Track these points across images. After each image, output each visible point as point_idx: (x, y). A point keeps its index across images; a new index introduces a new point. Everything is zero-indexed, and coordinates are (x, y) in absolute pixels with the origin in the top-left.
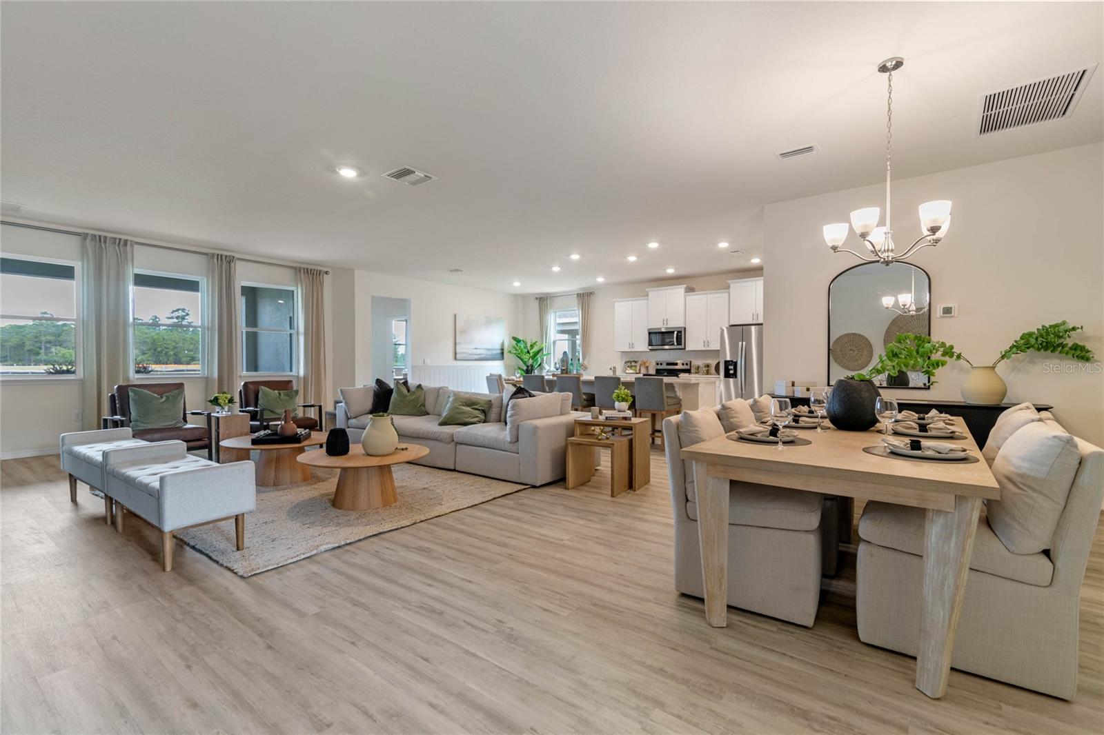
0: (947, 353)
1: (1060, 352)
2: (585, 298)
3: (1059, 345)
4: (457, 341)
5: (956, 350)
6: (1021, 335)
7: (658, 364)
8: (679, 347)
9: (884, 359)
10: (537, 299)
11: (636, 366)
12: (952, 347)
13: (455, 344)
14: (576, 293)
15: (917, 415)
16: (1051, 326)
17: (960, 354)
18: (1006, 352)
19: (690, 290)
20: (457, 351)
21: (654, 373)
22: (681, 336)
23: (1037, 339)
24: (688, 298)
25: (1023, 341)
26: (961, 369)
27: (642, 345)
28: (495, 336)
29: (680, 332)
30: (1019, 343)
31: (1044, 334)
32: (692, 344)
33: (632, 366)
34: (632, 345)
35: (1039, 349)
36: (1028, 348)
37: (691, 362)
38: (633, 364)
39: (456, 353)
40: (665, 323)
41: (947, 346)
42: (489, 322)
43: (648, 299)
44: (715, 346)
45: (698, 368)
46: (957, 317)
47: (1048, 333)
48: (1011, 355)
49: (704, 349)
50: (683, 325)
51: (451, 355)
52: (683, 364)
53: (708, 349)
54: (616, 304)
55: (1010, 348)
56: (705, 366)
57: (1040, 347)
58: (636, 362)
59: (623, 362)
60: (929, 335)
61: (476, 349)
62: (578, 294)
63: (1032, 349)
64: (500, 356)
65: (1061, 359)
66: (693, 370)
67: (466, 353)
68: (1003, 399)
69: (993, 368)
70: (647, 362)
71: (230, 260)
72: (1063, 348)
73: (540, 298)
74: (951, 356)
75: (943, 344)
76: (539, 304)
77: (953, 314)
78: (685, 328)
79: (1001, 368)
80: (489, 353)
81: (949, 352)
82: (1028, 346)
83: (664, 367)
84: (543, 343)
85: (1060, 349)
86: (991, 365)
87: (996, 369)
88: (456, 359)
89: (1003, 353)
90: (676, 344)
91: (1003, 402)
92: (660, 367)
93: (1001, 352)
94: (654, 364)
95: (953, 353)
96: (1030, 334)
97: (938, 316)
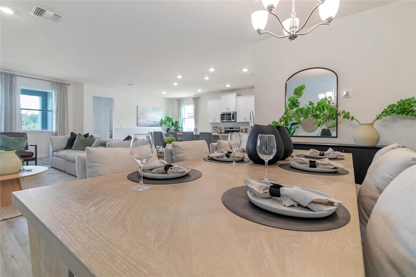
0: (346, 117)
1: (411, 115)
2: (196, 99)
3: (410, 111)
4: (138, 118)
5: (351, 115)
6: (388, 106)
7: (225, 128)
8: (233, 120)
9: (288, 109)
10: (177, 100)
11: (216, 129)
12: (349, 113)
13: (138, 119)
14: (192, 97)
15: (319, 152)
16: (406, 100)
17: (353, 117)
18: (379, 116)
19: (238, 95)
20: (138, 122)
21: (224, 132)
22: (234, 115)
23: (397, 107)
24: (237, 99)
25: (389, 109)
26: (355, 126)
27: (218, 120)
28: (159, 116)
29: (234, 114)
30: (387, 110)
31: (402, 104)
32: (240, 119)
33: (215, 129)
34: (214, 120)
35: (399, 113)
36: (393, 113)
37: (239, 127)
38: (215, 128)
39: (138, 123)
40: (228, 110)
41: (346, 112)
42: (155, 110)
43: (221, 99)
44: (248, 120)
45: (242, 130)
46: (352, 97)
47: (404, 104)
48: (382, 117)
49: (244, 121)
50: (235, 111)
51: (135, 123)
52: (236, 128)
53: (246, 121)
54: (208, 102)
55: (382, 113)
56: (245, 129)
57: (400, 112)
58: (216, 127)
59: (212, 128)
60: (337, 107)
61: (148, 121)
62: (193, 98)
63: (394, 113)
64: (160, 125)
65: (411, 119)
66: (240, 131)
67: (143, 123)
68: (378, 143)
69: (372, 124)
70: (221, 127)
71: (12, 76)
72: (413, 112)
73: (178, 100)
74: (348, 118)
75: (344, 112)
76: (178, 102)
77: (349, 96)
78: (236, 112)
79: (377, 125)
80: (155, 123)
81: (347, 116)
82: (392, 111)
83: (228, 129)
84: (179, 119)
85: (411, 113)
86: (371, 123)
87: (374, 125)
88: (138, 125)
89: (378, 116)
90: (232, 119)
91: (377, 145)
92: (226, 130)
93: (377, 116)
94: (224, 128)
95: (349, 117)
96: (393, 105)
97: (342, 97)
